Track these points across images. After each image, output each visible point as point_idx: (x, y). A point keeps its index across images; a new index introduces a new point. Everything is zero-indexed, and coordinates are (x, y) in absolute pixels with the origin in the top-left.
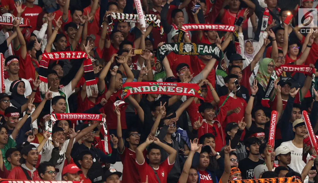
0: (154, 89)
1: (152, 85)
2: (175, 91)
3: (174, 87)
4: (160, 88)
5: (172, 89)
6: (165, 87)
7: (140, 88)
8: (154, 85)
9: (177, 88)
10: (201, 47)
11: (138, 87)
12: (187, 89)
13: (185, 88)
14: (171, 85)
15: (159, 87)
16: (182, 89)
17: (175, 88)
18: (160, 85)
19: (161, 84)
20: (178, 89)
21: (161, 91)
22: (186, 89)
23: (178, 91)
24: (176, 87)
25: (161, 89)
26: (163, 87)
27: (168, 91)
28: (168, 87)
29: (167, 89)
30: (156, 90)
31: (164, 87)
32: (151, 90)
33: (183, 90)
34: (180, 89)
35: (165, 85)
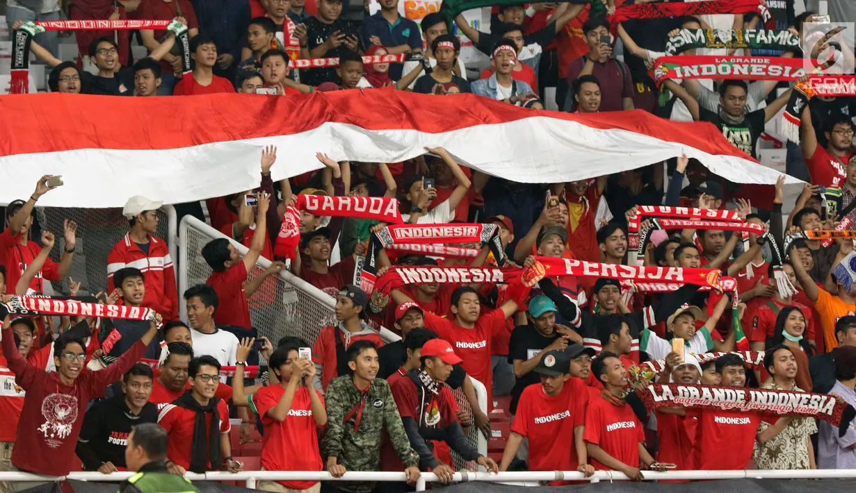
0: (724, 70)
1: (721, 63)
2: (767, 74)
3: (765, 67)
4: (737, 67)
5: (761, 70)
6: (746, 67)
7: (695, 67)
8: (724, 63)
9: (770, 68)
10: (750, 33)
11: (693, 67)
12: (791, 68)
13: (786, 67)
14: (759, 61)
15: (734, 65)
16: (781, 69)
17: (767, 68)
18: (736, 63)
19: (738, 61)
20: (774, 69)
21: (738, 73)
22: (788, 69)
23: (773, 72)
24: (768, 65)
25: (739, 71)
26: (741, 66)
27: (752, 73)
28: (752, 66)
29: (750, 70)
30: (729, 71)
31: (743, 66)
32: (717, 72)
33: (783, 72)
34: (777, 69)
35: (746, 63)
